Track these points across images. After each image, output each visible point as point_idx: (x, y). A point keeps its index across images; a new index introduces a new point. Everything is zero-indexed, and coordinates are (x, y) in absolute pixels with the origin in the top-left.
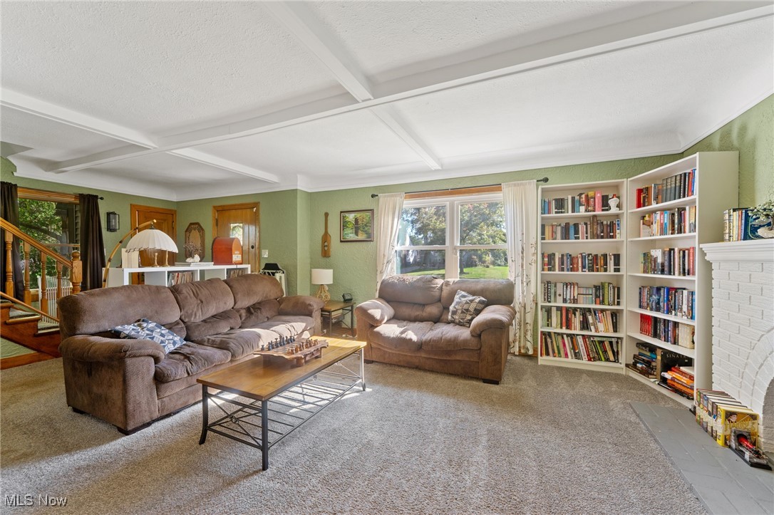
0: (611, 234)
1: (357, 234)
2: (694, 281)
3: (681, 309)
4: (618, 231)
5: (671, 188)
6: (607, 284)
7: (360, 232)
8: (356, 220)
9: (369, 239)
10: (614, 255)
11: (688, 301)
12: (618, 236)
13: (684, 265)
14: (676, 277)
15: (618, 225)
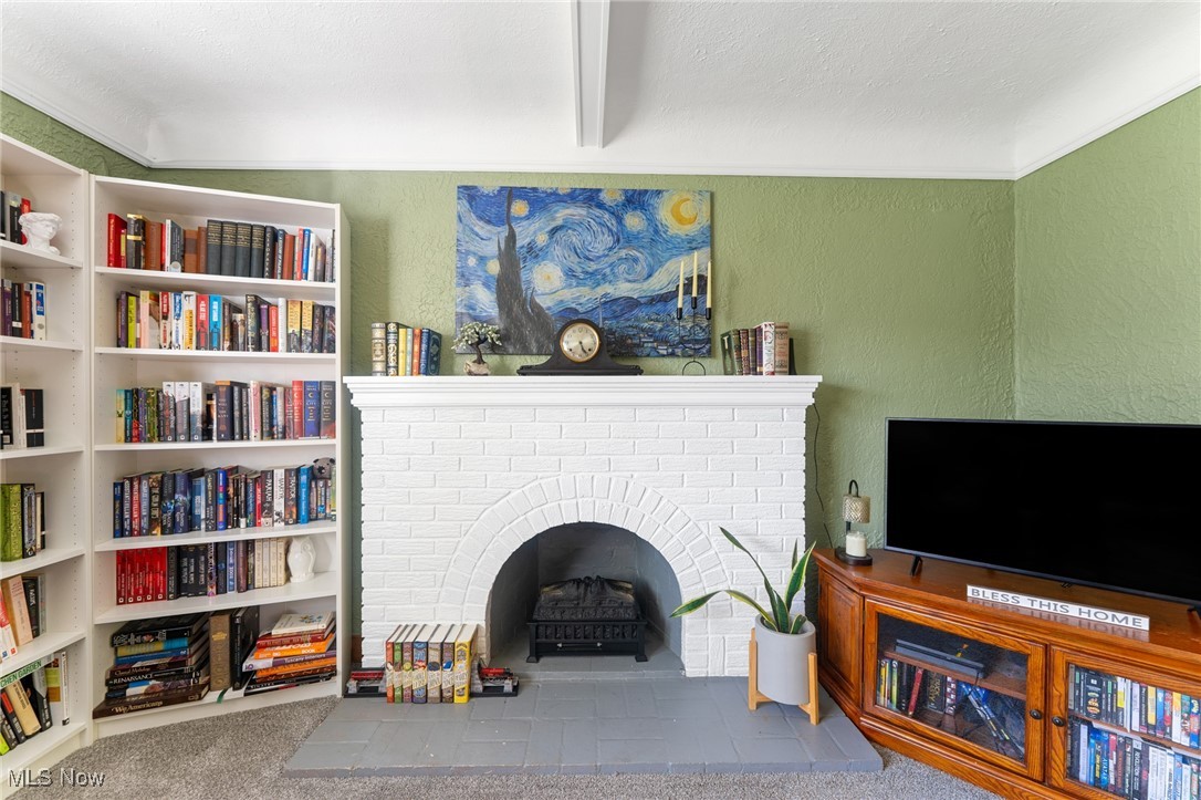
0: (15, 324)
2: (334, 446)
3: (271, 509)
4: (38, 319)
5: (235, 248)
6: (17, 489)
10: (27, 393)
11: (287, 489)
12: (38, 333)
13: (271, 417)
14: (255, 442)
15: (40, 300)
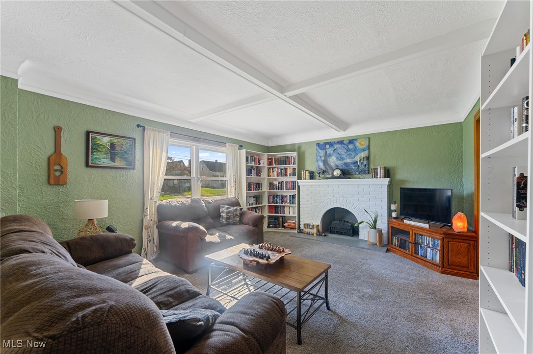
1: (113, 159)
3: (287, 201)
4: (261, 174)
5: (282, 161)
7: (117, 159)
8: (113, 145)
9: (130, 165)
10: (261, 183)
11: (289, 199)
13: (287, 187)
14: (285, 191)
15: (262, 171)
